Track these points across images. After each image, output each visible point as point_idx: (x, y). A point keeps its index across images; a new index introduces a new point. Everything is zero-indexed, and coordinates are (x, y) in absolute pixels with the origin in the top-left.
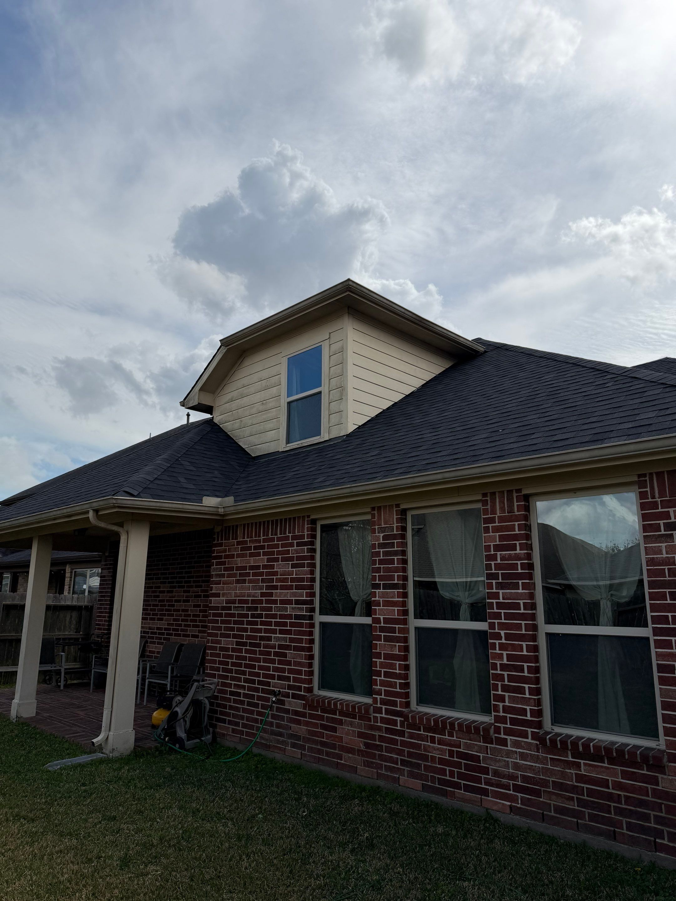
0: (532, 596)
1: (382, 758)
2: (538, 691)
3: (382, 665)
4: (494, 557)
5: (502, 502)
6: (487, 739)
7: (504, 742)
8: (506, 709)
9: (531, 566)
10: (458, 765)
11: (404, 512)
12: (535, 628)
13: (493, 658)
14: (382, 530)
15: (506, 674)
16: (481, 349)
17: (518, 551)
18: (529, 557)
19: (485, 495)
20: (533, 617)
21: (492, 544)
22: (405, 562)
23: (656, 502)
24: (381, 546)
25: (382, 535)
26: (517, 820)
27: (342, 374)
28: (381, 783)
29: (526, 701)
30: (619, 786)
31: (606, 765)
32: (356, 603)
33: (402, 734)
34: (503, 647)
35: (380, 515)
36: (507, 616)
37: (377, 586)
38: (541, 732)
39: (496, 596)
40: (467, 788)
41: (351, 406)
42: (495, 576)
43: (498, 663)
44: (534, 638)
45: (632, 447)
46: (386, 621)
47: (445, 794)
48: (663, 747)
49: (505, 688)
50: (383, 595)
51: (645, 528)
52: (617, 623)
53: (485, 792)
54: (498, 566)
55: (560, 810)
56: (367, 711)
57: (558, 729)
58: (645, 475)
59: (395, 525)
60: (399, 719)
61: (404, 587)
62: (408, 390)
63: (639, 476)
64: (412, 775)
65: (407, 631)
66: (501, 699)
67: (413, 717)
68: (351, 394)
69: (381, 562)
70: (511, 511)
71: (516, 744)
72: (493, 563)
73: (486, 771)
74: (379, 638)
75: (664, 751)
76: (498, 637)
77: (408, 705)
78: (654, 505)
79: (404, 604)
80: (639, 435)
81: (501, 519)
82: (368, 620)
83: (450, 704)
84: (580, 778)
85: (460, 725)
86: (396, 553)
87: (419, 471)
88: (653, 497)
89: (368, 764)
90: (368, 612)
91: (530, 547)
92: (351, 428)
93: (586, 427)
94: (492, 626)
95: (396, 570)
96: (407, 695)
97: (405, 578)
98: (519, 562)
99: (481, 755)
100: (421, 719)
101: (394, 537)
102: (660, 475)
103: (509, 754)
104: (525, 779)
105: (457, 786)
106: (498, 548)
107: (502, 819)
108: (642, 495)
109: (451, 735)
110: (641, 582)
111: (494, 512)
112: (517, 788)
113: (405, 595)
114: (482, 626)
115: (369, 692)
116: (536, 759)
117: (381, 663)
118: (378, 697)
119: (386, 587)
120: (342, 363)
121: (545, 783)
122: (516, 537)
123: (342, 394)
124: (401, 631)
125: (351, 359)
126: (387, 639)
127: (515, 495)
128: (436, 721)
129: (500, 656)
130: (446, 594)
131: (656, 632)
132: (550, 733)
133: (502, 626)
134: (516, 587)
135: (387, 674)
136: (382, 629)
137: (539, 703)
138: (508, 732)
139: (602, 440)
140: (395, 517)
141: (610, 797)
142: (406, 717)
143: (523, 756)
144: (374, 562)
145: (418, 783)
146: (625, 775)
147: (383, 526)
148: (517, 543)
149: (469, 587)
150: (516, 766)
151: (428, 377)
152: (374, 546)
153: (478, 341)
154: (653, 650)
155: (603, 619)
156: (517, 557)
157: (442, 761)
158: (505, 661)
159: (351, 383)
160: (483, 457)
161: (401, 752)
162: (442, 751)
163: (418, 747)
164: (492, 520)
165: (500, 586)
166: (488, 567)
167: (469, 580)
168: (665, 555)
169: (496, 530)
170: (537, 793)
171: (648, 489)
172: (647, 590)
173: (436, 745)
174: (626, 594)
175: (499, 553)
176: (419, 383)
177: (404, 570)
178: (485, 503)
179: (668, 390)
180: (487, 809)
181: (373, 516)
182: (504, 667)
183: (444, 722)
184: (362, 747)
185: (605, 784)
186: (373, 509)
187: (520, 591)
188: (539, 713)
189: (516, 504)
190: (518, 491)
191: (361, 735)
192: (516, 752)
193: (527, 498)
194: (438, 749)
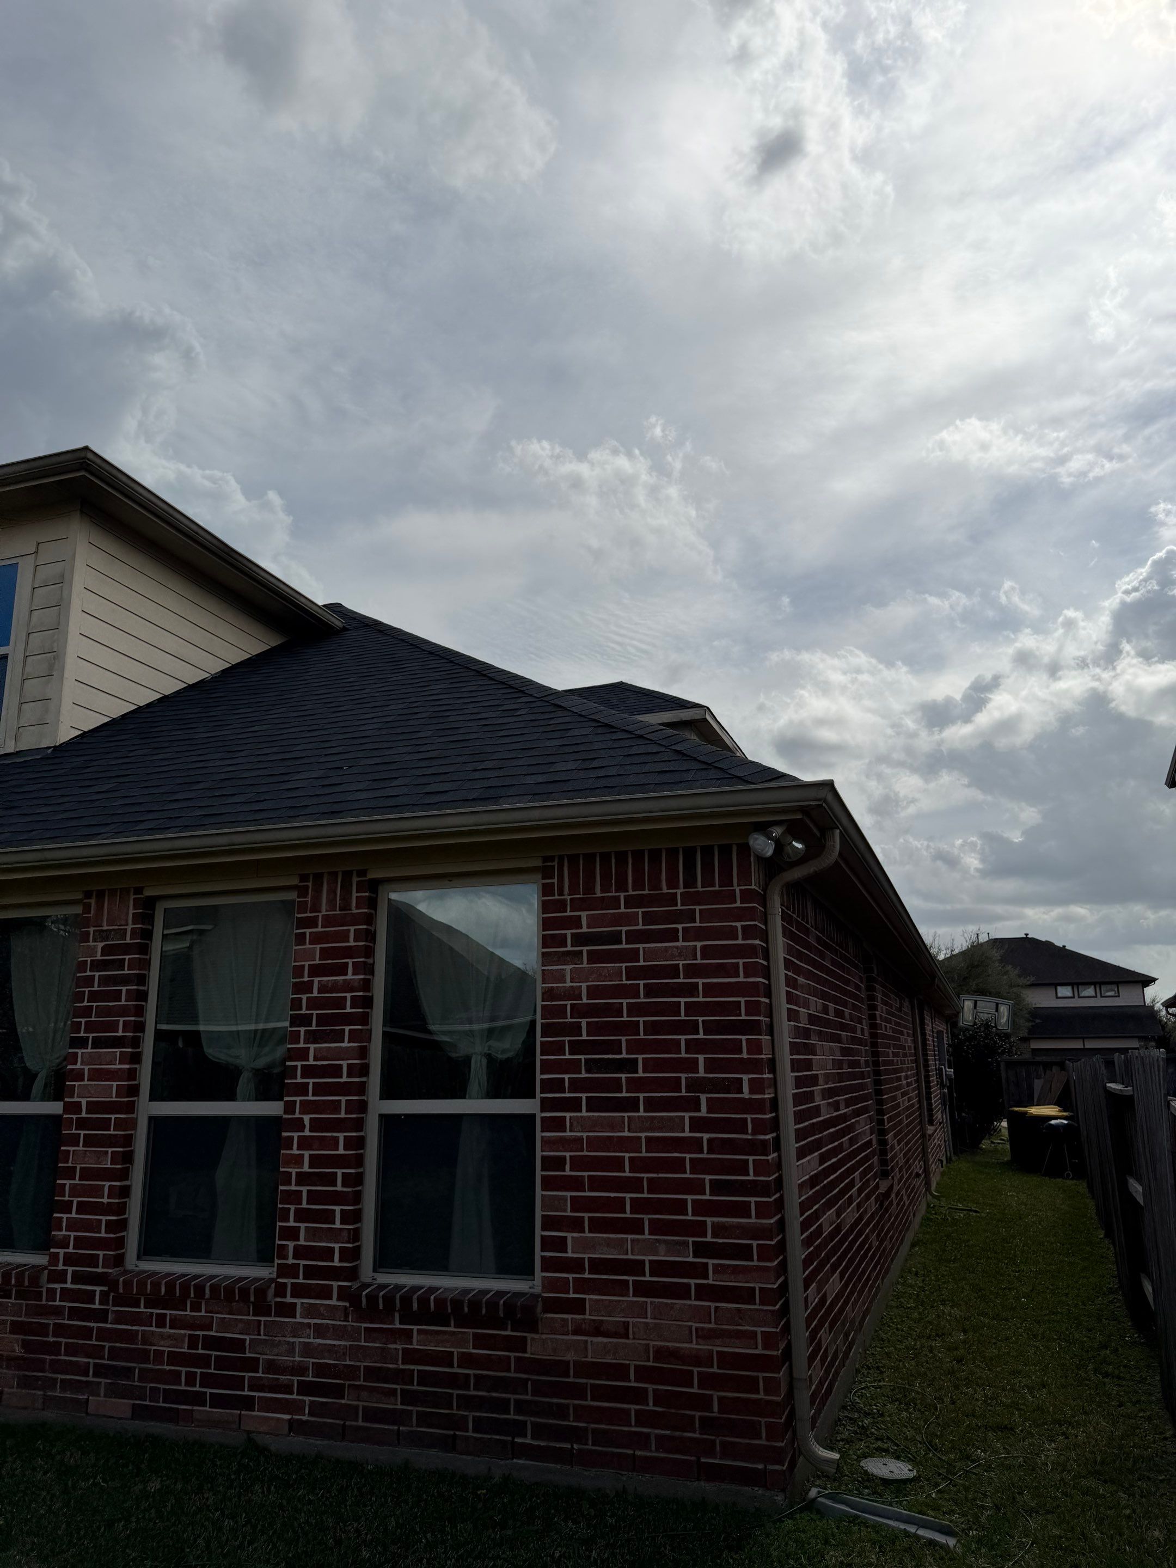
0: (363, 1053)
1: (57, 1367)
2: (354, 1217)
3: (75, 1191)
4: (308, 987)
5: (332, 891)
6: (262, 1308)
7: (289, 1310)
8: (300, 1252)
9: (368, 1002)
10: (204, 1361)
11: (150, 903)
12: (362, 1107)
13: (287, 1164)
14: (103, 935)
15: (304, 1189)
16: (337, 622)
17: (350, 976)
18: (366, 985)
19: (304, 878)
20: (361, 1089)
21: (307, 964)
22: (143, 996)
23: (565, 900)
24: (97, 966)
25: (101, 945)
26: (298, 1443)
27: (58, 627)
28: (50, 1415)
29: (334, 1235)
30: (467, 1360)
31: (452, 1329)
32: (36, 1075)
33: (101, 1316)
34: (305, 1143)
35: (100, 908)
36: (319, 1090)
37: (82, 1043)
38: (355, 1285)
39: (303, 1054)
40: (218, 1401)
41: (70, 692)
42: (305, 1020)
43: (294, 1171)
44: (359, 1125)
45: (536, 814)
46: (92, 1107)
47: (173, 1417)
48: (538, 1290)
49: (302, 1215)
50: (91, 1060)
51: (546, 941)
52: (495, 1092)
53: (248, 1403)
54: (312, 1003)
55: (372, 1415)
56: (35, 1280)
57: (383, 1278)
58: (551, 859)
59: (129, 928)
60: (98, 1289)
61: (136, 1042)
62: (193, 676)
63: (546, 859)
64: (113, 1391)
65: (133, 1124)
66: (292, 1234)
67: (127, 1284)
68: (72, 668)
69: (94, 996)
70: (346, 906)
71: (310, 1311)
72: (304, 997)
73: (252, 1365)
74: (74, 1140)
75: (539, 1296)
76: (299, 1125)
77: (119, 1261)
78: (562, 906)
79: (132, 1074)
80: (548, 795)
81: (328, 921)
82: (55, 1108)
83: (202, 1251)
84: (410, 1357)
85: (215, 1288)
86: (125, 980)
87: (186, 827)
88: (561, 893)
89: (25, 1383)
90: (57, 1090)
91: (370, 969)
92: (65, 734)
93: (477, 775)
94: (289, 1107)
95: (123, 1011)
96: (120, 1243)
97: (140, 1027)
98: (348, 995)
99: (247, 1337)
100: (142, 1284)
101: (126, 949)
102: (573, 859)
103: (297, 1330)
104: (321, 1370)
105: (198, 1399)
106: (316, 971)
107: (273, 1448)
108: (546, 890)
109: (195, 1308)
110: (533, 1023)
111: (316, 908)
112: (306, 1389)
113: (136, 1058)
114: (273, 1108)
115: (43, 1245)
116: (340, 1333)
117: (73, 1187)
118: (61, 1252)
119: (97, 1043)
120: (61, 605)
121: (351, 1372)
122: (349, 952)
123: (51, 667)
124: (119, 1124)
125: (79, 600)
126: (89, 1141)
127: (355, 879)
128: (170, 1286)
129: (298, 1160)
130: (212, 1052)
131: (546, 1105)
132: (369, 1285)
133: (308, 1107)
134: (339, 1037)
135: (82, 1208)
136: (82, 1124)
137: (356, 1235)
138: (299, 1291)
139: (496, 799)
140: (131, 911)
141: (454, 1381)
142: (113, 1285)
143: (320, 1331)
144: (79, 997)
145: (123, 1406)
146: (480, 1341)
147: (105, 928)
148: (350, 961)
149: (260, 1038)
150: (308, 1350)
151: (236, 657)
152: (82, 966)
153: (336, 608)
154: (539, 1135)
155: (474, 1087)
156: (348, 987)
157: (175, 1358)
158: (306, 1168)
159: (75, 646)
160: (308, 811)
161: (95, 1352)
162: (177, 1340)
163: (130, 1337)
164: (312, 923)
165: (313, 1037)
166: (296, 1004)
167: (261, 1026)
168: (568, 984)
169: (316, 939)
170: (338, 1391)
171: (555, 881)
172: (539, 1039)
173: (167, 1330)
174: (507, 1047)
175: (316, 980)
176: (216, 666)
177: (140, 1011)
178: (302, 891)
179: (600, 730)
180: (249, 1432)
181: (87, 908)
182: (303, 1179)
183: (185, 1287)
184: (18, 1350)
185: (446, 1359)
186: (88, 895)
187: (345, 1044)
188: (353, 1254)
189: (355, 895)
190: (362, 873)
191: (17, 1328)
192: (309, 1325)
193: (374, 886)
194: (170, 1336)
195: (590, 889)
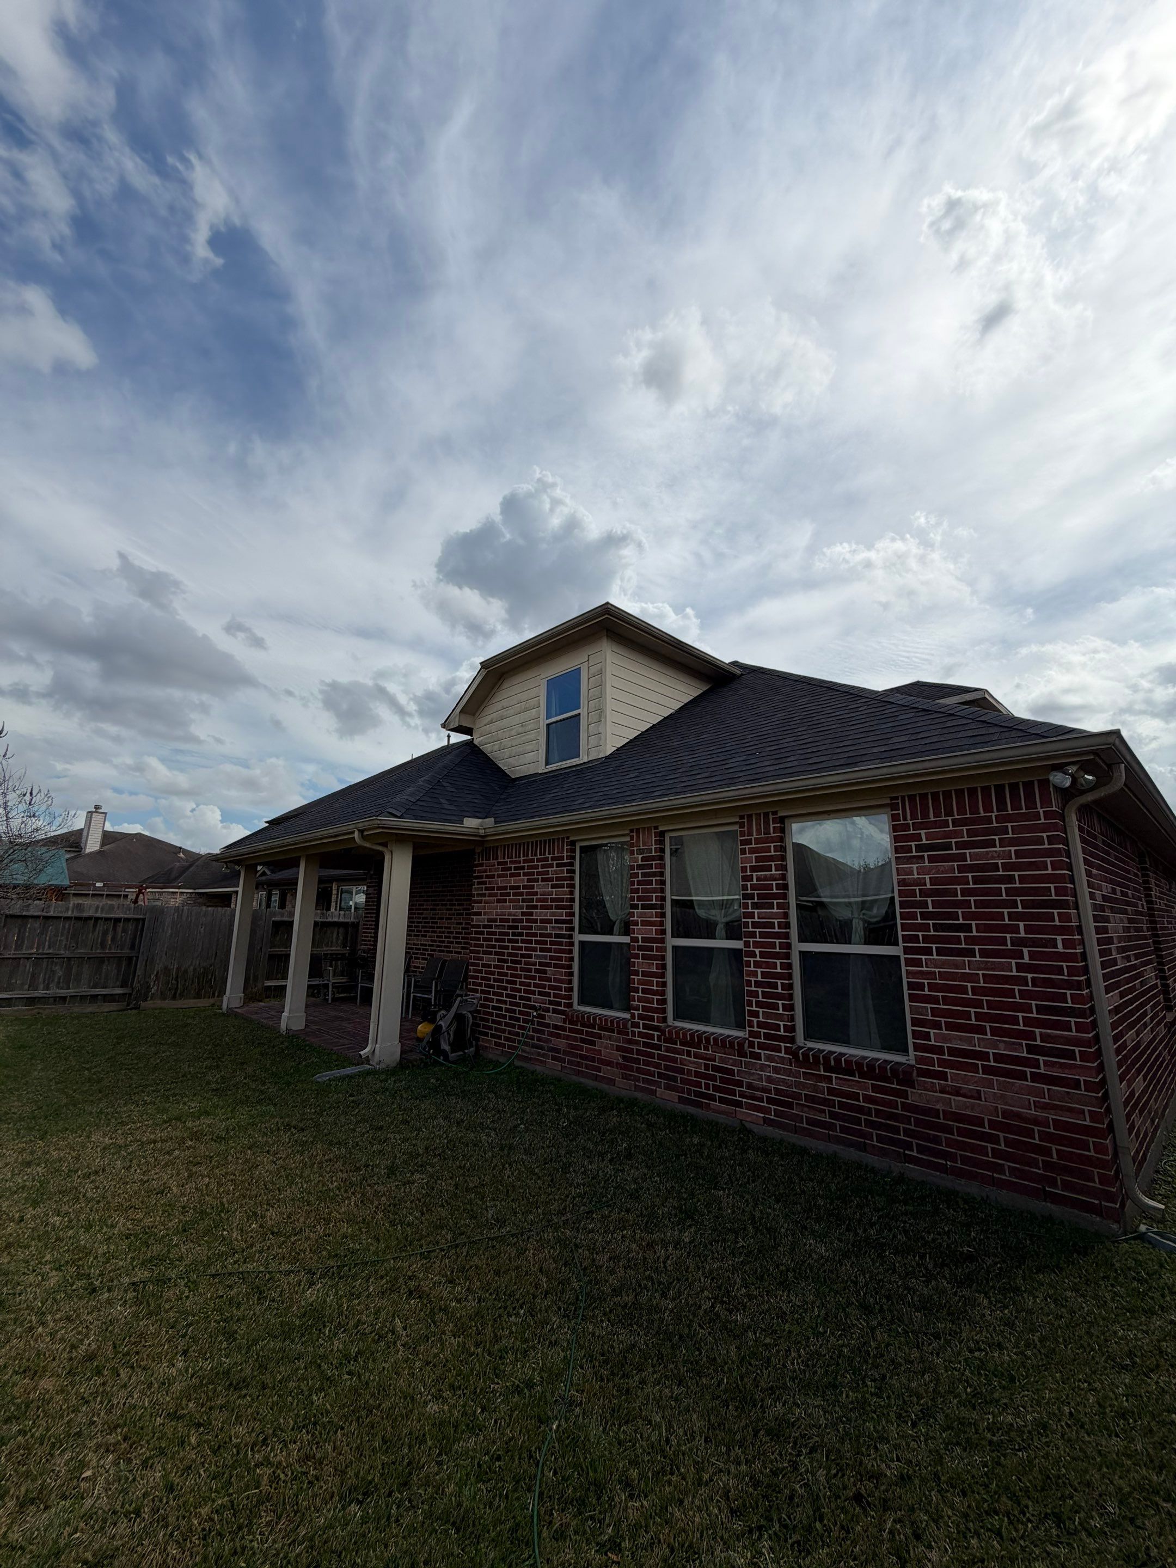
0: (786, 915)
1: (639, 1070)
2: (791, 1008)
3: (640, 982)
4: (750, 878)
5: (758, 824)
6: (742, 1053)
7: (758, 1057)
8: (760, 1025)
9: (786, 887)
10: (713, 1078)
11: (662, 834)
12: (789, 946)
13: (748, 976)
14: (640, 852)
15: (760, 990)
16: (738, 671)
17: (773, 872)
18: (784, 877)
19: (742, 817)
20: (787, 936)
21: (748, 865)
22: (663, 883)
23: (908, 824)
24: (639, 867)
25: (640, 856)
26: (769, 1131)
27: (601, 696)
28: (638, 1095)
29: (780, 1017)
30: (868, 1099)
31: (857, 1079)
32: (614, 923)
33: (658, 1047)
34: (757, 965)
35: (638, 837)
36: (762, 935)
37: (636, 907)
38: (794, 1047)
39: (751, 915)
40: (722, 1100)
41: (610, 729)
42: (751, 897)
43: (753, 980)
44: (788, 956)
45: (885, 771)
46: (644, 940)
47: (698, 1105)
48: (913, 1062)
49: (759, 1004)
50: (640, 916)
51: (897, 850)
52: (867, 942)
53: (739, 1104)
54: (754, 887)
55: (811, 1122)
56: (625, 1026)
57: (810, 1044)
58: (897, 798)
59: (653, 847)
60: (656, 1033)
61: (662, 907)
62: (667, 713)
63: (892, 799)
64: (668, 1087)
65: (664, 949)
66: (756, 1015)
67: (670, 1032)
68: (610, 716)
69: (639, 883)
70: (767, 833)
71: (769, 1058)
72: (749, 884)
73: (739, 1084)
74: (637, 957)
75: (914, 1066)
76: (753, 955)
77: (664, 1020)
78: (906, 828)
79: (662, 924)
80: (891, 758)
81: (758, 841)
82: (626, 939)
83: (706, 1020)
84: (831, 1091)
85: (715, 1040)
86: (654, 874)
87: (677, 793)
88: (905, 819)
89: (625, 1077)
90: (626, 932)
91: (784, 868)
92: (610, 750)
93: (839, 750)
94: (747, 944)
95: (654, 891)
96: (664, 1011)
97: (663, 899)
98: (774, 883)
99: (736, 1069)
100: (678, 1033)
101: (653, 858)
102: (912, 798)
103: (763, 1068)
104: (778, 1092)
105: (712, 1098)
106: (753, 869)
107: (755, 1130)
108: (894, 818)
109: (706, 1049)
110: (892, 899)
111: (750, 834)
112: (770, 1100)
113: (663, 915)
114: (737, 944)
115: (628, 1008)
116: (789, 1073)
117: (639, 980)
118: (636, 1012)
119: (644, 907)
120: (601, 685)
121: (797, 1096)
122: (771, 859)
123: (600, 717)
124: (658, 949)
125: (609, 681)
126: (644, 957)
127: (771, 817)
128: (692, 1035)
129: (755, 974)
130: (701, 913)
131: (907, 950)
132: (802, 1048)
133: (756, 945)
134: (771, 906)
135: (644, 991)
136: (640, 948)
137: (792, 1018)
138: (761, 1046)
139: (854, 764)
140: (654, 839)
141: (860, 1110)
142: (663, 1032)
143: (776, 1071)
144: (632, 883)
145: (674, 1095)
146: (875, 1088)
147: (642, 848)
148: (773, 864)
149: (724, 905)
150: (769, 1080)
151: (687, 699)
152: (632, 868)
153: (735, 664)
154: (904, 968)
155: (855, 937)
156: (773, 878)
157: (697, 1074)
158: (759, 978)
159: (610, 705)
160: (740, 780)
161: (657, 1066)
162: (699, 1065)
163: (674, 1060)
164: (748, 842)
165: (755, 906)
166: (745, 888)
167: (725, 898)
168: (916, 876)
169: (752, 851)
170: (790, 1106)
171: (900, 812)
172: (898, 910)
173: (692, 1059)
174: (877, 913)
175: (755, 874)
176: (678, 706)
177: (663, 891)
178: (742, 825)
179: (920, 714)
180: (741, 1120)
181: (632, 838)
182: (758, 984)
183: (700, 1037)
184: (621, 1060)
185: (855, 1096)
186: (632, 831)
187: (775, 910)
188: (792, 1029)
189: (772, 826)
190: (775, 813)
191: (619, 1049)
192: (769, 1066)
193: (782, 820)
194: (694, 1063)
195: (925, 815)
